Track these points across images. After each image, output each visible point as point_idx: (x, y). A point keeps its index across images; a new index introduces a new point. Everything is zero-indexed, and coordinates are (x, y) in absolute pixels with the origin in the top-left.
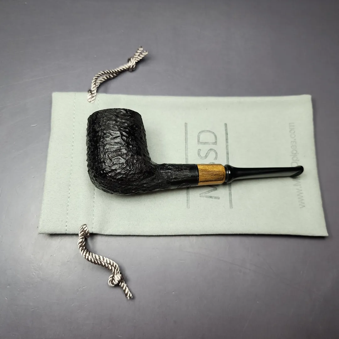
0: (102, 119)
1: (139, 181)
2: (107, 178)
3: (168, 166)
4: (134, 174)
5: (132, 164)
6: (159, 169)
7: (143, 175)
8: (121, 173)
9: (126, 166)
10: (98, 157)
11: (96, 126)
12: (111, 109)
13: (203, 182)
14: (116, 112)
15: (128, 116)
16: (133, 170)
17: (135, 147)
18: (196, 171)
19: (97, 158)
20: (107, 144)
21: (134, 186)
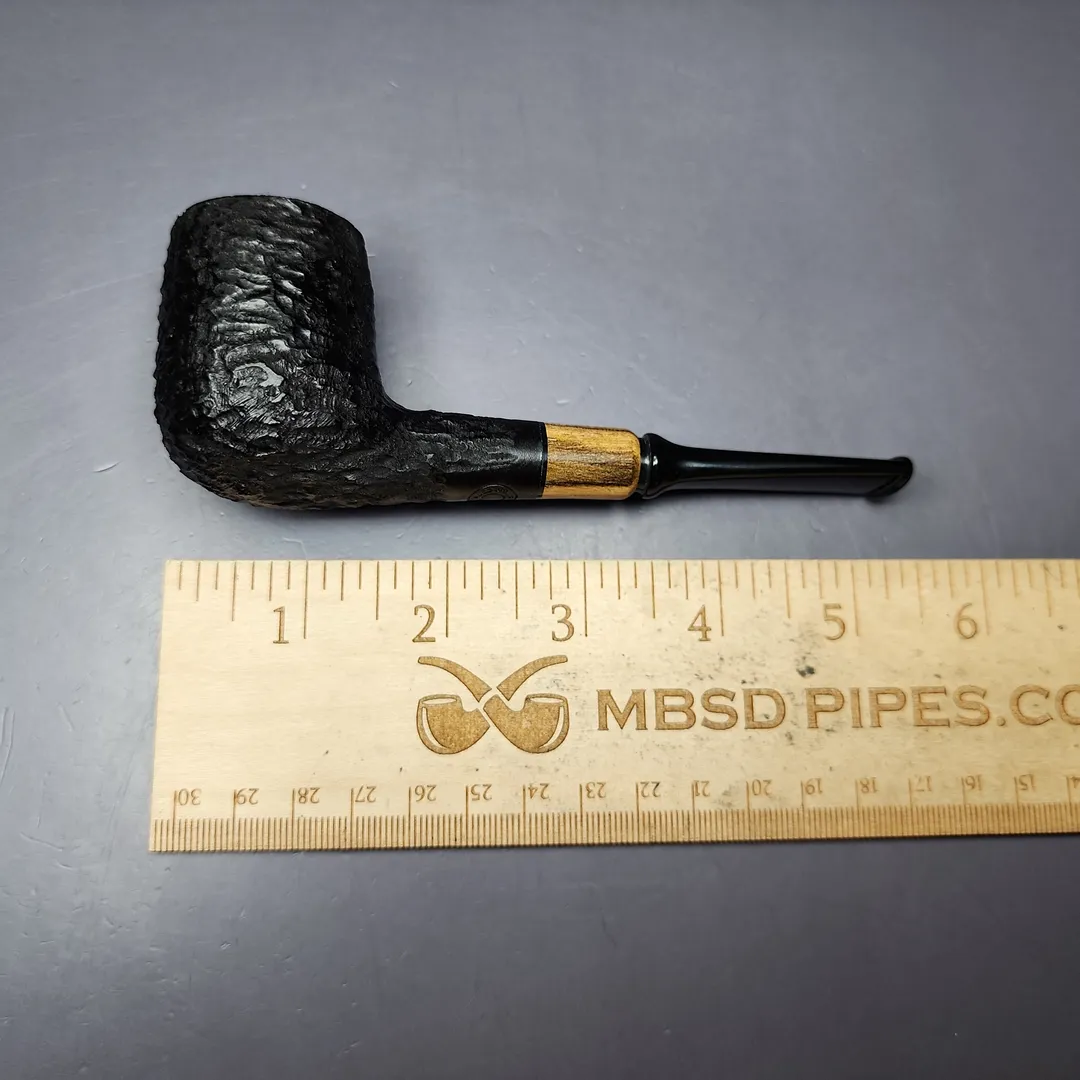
0: (214, 229)
1: (328, 459)
2: (212, 438)
3: (441, 420)
4: (313, 430)
5: (308, 396)
6: (407, 426)
7: (343, 440)
8: (261, 422)
9: (283, 398)
10: (186, 361)
11: (192, 252)
12: (249, 197)
13: (559, 485)
14: (265, 208)
15: (310, 226)
16: (309, 416)
17: (324, 335)
18: (540, 444)
19: (183, 361)
20: (220, 315)
21: (311, 475)
